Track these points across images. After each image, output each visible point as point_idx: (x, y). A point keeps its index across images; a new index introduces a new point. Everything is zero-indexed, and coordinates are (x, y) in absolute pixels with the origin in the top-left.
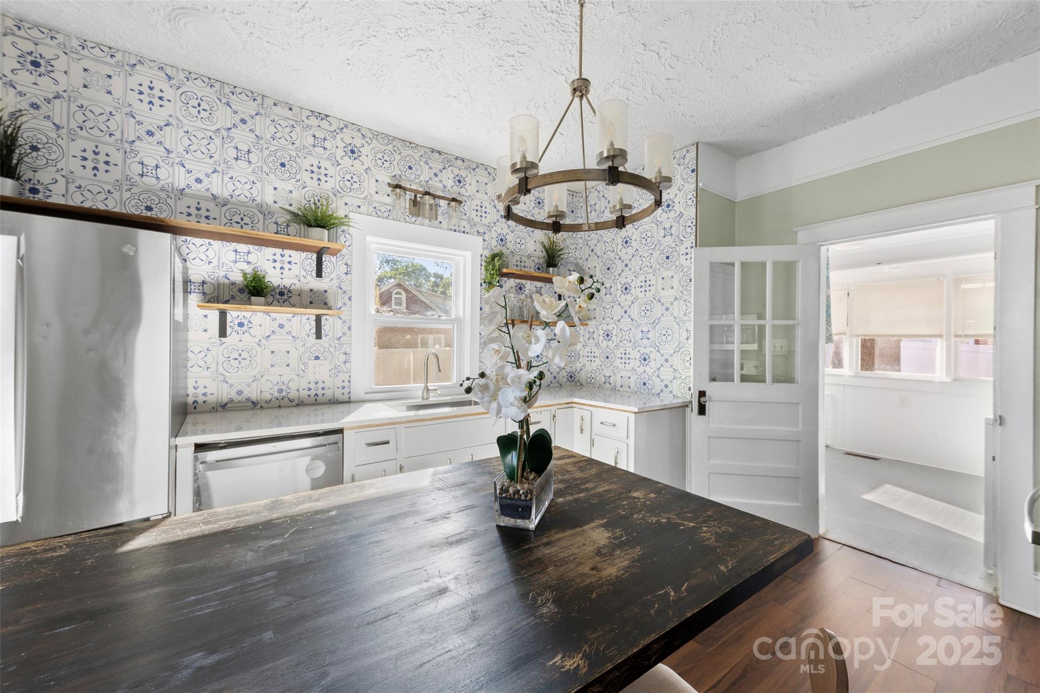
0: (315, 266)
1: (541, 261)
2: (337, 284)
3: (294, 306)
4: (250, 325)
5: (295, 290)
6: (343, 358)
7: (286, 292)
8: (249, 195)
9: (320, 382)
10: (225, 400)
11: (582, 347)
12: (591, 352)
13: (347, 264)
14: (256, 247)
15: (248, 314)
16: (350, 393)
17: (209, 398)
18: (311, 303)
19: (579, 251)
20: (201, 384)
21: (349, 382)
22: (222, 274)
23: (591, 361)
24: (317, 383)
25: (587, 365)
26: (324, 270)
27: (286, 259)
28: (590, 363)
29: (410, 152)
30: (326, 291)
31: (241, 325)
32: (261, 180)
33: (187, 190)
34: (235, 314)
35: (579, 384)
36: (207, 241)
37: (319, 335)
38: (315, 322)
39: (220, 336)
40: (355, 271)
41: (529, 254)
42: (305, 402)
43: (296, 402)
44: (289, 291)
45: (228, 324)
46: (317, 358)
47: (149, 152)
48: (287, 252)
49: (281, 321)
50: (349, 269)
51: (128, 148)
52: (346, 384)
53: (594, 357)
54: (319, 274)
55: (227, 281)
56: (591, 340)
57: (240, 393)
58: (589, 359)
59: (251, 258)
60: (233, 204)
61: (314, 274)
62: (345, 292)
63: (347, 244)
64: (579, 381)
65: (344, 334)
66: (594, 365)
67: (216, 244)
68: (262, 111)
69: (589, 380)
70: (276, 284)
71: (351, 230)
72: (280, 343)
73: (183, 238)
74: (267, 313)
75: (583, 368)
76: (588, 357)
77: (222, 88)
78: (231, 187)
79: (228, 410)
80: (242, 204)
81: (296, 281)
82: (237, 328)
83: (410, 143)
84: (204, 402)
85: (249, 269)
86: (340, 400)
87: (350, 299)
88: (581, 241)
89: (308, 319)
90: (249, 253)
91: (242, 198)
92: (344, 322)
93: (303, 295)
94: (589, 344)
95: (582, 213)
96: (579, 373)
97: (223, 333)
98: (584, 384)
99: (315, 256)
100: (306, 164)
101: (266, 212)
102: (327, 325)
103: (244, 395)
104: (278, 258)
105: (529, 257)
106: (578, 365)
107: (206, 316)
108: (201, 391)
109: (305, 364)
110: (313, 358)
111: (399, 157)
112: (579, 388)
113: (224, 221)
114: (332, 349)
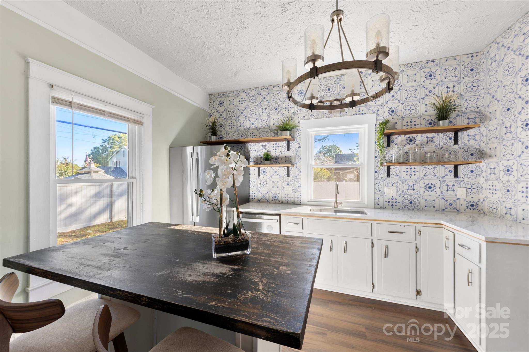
0: (287, 146)
1: (433, 118)
2: (295, 153)
3: (279, 164)
4: (266, 172)
5: (280, 157)
6: (298, 185)
7: (277, 158)
8: (266, 124)
9: (289, 195)
10: (260, 199)
11: (484, 181)
12: (493, 186)
13: (299, 144)
14: (268, 143)
15: (265, 168)
16: (300, 200)
17: (256, 197)
18: (286, 162)
19: (481, 101)
20: (253, 193)
21: (300, 195)
22: (259, 154)
23: (493, 193)
24: (288, 195)
25: (489, 196)
26: (290, 147)
27: (277, 145)
28: (491, 194)
29: (329, 82)
30: (291, 156)
31: (264, 172)
32: (269, 117)
33: (250, 128)
34: (262, 167)
35: (482, 212)
36: (255, 143)
37: (288, 175)
38: (287, 170)
39: (258, 176)
40: (302, 146)
41: (420, 115)
42: (284, 202)
43: (281, 202)
44: (278, 158)
45: (260, 172)
46: (288, 185)
47: (242, 118)
48: (277, 143)
49: (276, 170)
50: (300, 146)
51: (237, 119)
52: (299, 196)
53: (495, 190)
54: (288, 150)
55: (260, 156)
56: (492, 175)
57: (264, 196)
58: (491, 191)
59: (267, 147)
60: (262, 129)
61: (287, 150)
62: (298, 156)
63: (299, 134)
64: (482, 209)
65: (298, 174)
66: (496, 197)
67: (257, 144)
68: (270, 92)
69: (491, 210)
70: (274, 156)
71: (301, 129)
72: (276, 178)
73: (249, 144)
74: (271, 167)
75: (485, 199)
76: (490, 189)
77: (259, 89)
78: (261, 123)
79: (261, 203)
80: (264, 128)
81: (280, 154)
82: (263, 173)
83: (329, 77)
84: (254, 199)
85: (266, 151)
86: (297, 203)
87: (300, 159)
88: (483, 92)
89: (285, 169)
90: (266, 145)
91: (264, 126)
92: (298, 169)
93: (283, 159)
94: (491, 179)
95: (483, 67)
96: (482, 203)
97: (259, 175)
98: (486, 213)
99: (287, 142)
100: (284, 106)
101: (271, 129)
102: (292, 169)
103: (265, 197)
104: (275, 145)
105: (420, 117)
106: (482, 197)
107: (255, 169)
108: (253, 195)
109: (284, 187)
110: (286, 185)
111: (323, 86)
112: (482, 215)
113: (259, 135)
114: (293, 181)
